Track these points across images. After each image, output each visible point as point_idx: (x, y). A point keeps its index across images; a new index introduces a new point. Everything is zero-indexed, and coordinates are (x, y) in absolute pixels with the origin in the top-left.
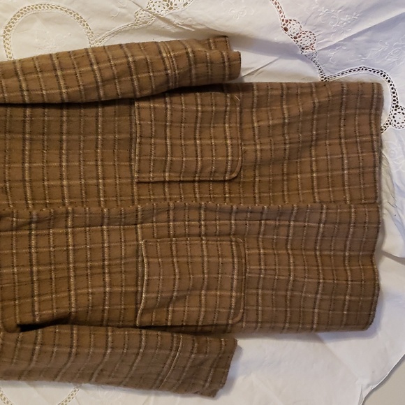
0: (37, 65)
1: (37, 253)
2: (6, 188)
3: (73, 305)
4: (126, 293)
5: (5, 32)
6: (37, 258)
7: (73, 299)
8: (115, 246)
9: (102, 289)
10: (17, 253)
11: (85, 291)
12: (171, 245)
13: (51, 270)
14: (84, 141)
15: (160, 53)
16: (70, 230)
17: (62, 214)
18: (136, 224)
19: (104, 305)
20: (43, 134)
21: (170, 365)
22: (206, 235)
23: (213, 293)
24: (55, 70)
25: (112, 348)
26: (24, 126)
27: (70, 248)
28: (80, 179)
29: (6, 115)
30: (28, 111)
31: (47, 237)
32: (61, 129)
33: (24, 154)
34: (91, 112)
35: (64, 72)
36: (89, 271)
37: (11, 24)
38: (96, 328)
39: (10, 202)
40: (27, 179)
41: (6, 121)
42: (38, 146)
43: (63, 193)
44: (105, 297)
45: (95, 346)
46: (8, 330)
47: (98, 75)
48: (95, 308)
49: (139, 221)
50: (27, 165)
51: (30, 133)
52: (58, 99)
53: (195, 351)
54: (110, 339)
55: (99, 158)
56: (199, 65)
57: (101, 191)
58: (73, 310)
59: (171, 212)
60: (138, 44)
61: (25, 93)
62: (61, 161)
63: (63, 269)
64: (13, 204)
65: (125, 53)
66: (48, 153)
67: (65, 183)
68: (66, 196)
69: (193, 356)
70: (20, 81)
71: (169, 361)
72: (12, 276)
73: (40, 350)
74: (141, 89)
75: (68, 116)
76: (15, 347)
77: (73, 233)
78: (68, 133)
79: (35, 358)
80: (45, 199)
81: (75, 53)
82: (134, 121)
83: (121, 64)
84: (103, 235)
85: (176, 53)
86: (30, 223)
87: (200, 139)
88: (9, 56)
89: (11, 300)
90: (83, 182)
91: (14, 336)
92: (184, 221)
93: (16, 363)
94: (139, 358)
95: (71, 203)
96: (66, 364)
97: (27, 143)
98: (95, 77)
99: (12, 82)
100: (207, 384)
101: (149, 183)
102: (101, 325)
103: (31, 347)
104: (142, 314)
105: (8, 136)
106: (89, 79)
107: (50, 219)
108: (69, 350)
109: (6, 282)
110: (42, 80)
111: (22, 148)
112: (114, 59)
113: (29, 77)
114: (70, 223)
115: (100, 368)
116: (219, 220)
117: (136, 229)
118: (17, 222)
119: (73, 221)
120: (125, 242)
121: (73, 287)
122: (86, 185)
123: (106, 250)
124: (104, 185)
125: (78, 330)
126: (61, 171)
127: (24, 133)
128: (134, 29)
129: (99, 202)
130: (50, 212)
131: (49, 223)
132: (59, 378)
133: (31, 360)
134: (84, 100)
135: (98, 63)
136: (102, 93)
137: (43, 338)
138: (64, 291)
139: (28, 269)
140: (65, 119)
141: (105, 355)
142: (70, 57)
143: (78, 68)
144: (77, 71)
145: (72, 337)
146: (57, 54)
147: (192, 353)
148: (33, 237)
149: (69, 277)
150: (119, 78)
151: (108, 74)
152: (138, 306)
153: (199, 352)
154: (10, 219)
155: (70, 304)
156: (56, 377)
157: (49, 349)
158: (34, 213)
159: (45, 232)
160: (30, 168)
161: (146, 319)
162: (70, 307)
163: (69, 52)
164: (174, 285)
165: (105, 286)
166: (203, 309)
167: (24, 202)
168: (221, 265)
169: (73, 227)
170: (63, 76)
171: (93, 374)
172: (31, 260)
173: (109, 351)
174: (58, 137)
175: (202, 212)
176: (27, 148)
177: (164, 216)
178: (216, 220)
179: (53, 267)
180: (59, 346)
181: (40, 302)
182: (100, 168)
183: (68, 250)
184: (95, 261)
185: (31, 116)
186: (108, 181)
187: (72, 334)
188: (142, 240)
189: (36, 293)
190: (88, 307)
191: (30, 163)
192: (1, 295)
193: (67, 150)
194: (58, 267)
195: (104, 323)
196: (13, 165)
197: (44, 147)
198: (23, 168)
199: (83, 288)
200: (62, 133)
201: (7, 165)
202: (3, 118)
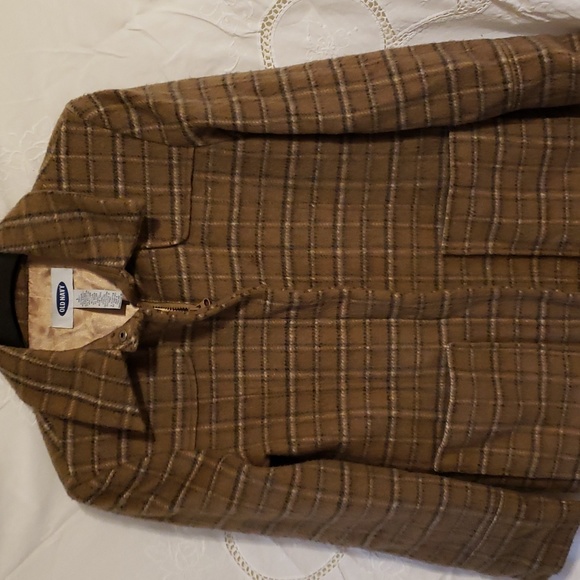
0: (311, 76)
1: (296, 352)
2: (257, 256)
3: (345, 433)
4: (420, 420)
5: (263, 26)
6: (296, 359)
7: (344, 423)
8: (407, 350)
9: (385, 413)
10: (268, 351)
11: (361, 412)
12: (491, 352)
13: (314, 379)
14: (369, 191)
15: (497, 56)
16: (342, 322)
17: (333, 298)
18: (439, 319)
19: (388, 436)
20: (313, 180)
21: (483, 534)
22: (546, 341)
23: (553, 430)
24: (338, 84)
25: (400, 501)
26: (287, 168)
27: (343, 348)
28: (361, 247)
29: (263, 151)
30: (294, 146)
31: (309, 331)
32: (339, 173)
33: (284, 208)
34: (383, 147)
35: (350, 87)
36: (367, 383)
37: (273, 13)
38: (377, 469)
39: (262, 278)
40: (287, 244)
41: (262, 160)
42: (304, 196)
43: (335, 268)
44: (389, 424)
45: (375, 496)
46: (254, 463)
47: (400, 92)
48: (375, 439)
49: (445, 313)
50: (287, 224)
51: (295, 178)
52: (338, 129)
53: (522, 515)
54: (396, 487)
55: (390, 217)
56: (557, 76)
57: (390, 267)
58: (344, 439)
59: (494, 303)
60: (462, 43)
61: (293, 119)
62: (335, 221)
63: (331, 378)
64: (266, 280)
65: (442, 57)
66: (317, 208)
67: (339, 252)
68: (340, 271)
69: (518, 523)
70: (285, 100)
71: (481, 528)
72: (260, 383)
73: (298, 495)
74: (463, 112)
75: (350, 154)
76: (264, 487)
77: (347, 327)
78: (348, 179)
79: (289, 506)
80: (310, 275)
81: (365, 58)
82: (445, 162)
83: (436, 74)
84: (389, 332)
85: (523, 57)
86: (289, 309)
87: (547, 191)
88: (268, 61)
89: (258, 418)
90: (365, 251)
91: (263, 471)
92: (513, 317)
93: (262, 511)
94: (438, 519)
95: (346, 283)
96: (332, 518)
97: (290, 192)
98: (396, 94)
99: (275, 102)
100: (535, 566)
101: (461, 256)
102: (382, 465)
103: (284, 489)
104: (443, 454)
105: (263, 181)
106: (386, 98)
107: (317, 305)
108: (337, 498)
109: (252, 391)
110: (317, 99)
111: (281, 199)
112: (424, 67)
113: (298, 94)
114: (343, 312)
115: (378, 528)
116: (570, 318)
117: (439, 325)
118: (271, 306)
119: (348, 308)
120: (422, 344)
121: (343, 406)
122: (369, 256)
123: (393, 354)
124: (395, 258)
125: (351, 470)
126: (335, 235)
127: (286, 178)
128: (454, 20)
129: (387, 282)
130: (318, 295)
131: (315, 310)
132: (318, 536)
133: (284, 508)
134: (376, 130)
135: (400, 73)
136: (403, 119)
137: (302, 478)
138: (332, 411)
139: (283, 375)
140: (344, 157)
141: (388, 510)
142: (359, 63)
143: (371, 80)
144: (370, 85)
145: (342, 480)
146: (340, 60)
147: (517, 518)
148: (291, 329)
149: (339, 391)
150: (430, 95)
151: (414, 89)
152: (438, 441)
153: (527, 518)
154: (262, 302)
155: (340, 430)
156: (314, 535)
157: (310, 494)
158: (296, 294)
159: (309, 322)
160: (292, 228)
161: (449, 462)
162: (340, 435)
163: (357, 57)
164: (494, 414)
165: (389, 408)
166: (537, 454)
167: (281, 278)
168: (568, 388)
169: (347, 318)
170: (349, 93)
171: (367, 535)
172: (287, 363)
173: (395, 505)
174: (333, 184)
175: (543, 305)
176: (288, 200)
177: (482, 309)
178: (563, 318)
179: (317, 375)
180: (324, 491)
181: (297, 424)
182: (390, 232)
183: (339, 351)
184: (376, 369)
185: (298, 153)
186: (402, 252)
187: (343, 475)
188: (447, 343)
189: (292, 409)
190: (366, 436)
191: (292, 221)
192: (244, 410)
193: (345, 203)
194: (324, 374)
195: (387, 462)
196: (268, 224)
197: (312, 198)
198: (282, 228)
199: (358, 409)
200: (339, 179)
201: (260, 224)
202: (259, 155)
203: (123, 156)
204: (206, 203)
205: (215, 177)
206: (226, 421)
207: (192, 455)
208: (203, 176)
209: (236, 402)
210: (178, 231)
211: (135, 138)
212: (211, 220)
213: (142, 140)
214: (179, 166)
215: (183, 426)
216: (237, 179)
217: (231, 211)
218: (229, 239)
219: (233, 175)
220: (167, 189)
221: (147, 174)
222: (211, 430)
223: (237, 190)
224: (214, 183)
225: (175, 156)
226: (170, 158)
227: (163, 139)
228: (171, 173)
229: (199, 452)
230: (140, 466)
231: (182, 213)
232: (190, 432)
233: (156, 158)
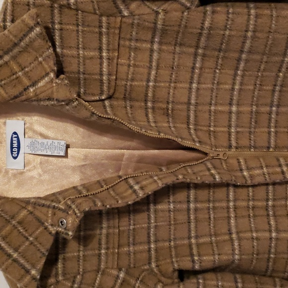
1: (195, 187)
2: (168, 109)
3: (237, 252)
6: (195, 193)
7: (236, 244)
10: (174, 187)
11: (249, 235)
13: (208, 208)
14: (266, 62)
19: (270, 253)
20: (220, 50)
26: (199, 40)
28: (252, 105)
29: (180, 25)
30: (207, 23)
32: (243, 47)
33: (193, 72)
36: (251, 211)
39: (171, 125)
40: (193, 102)
41: (178, 32)
42: (210, 63)
43: (230, 121)
44: (271, 243)
48: (260, 256)
50: (194, 85)
51: (205, 48)
55: (279, 83)
57: (273, 121)
58: (237, 257)
62: (234, 84)
63: (222, 208)
64: (174, 127)
66: (221, 73)
67: (234, 109)
68: (233, 124)
72: (167, 214)
78: (250, 52)
80: (210, 126)
89: (166, 241)
90: (254, 108)
97: (199, 59)
105: (178, 49)
111: (191, 65)
121: (234, 230)
122: (257, 112)
123: (270, 188)
124: (277, 114)
126: (232, 95)
127: (197, 47)
129: (269, 132)
138: (225, 234)
139: (185, 206)
140: (249, 34)
149: (229, 218)
155: (233, 250)
160: (198, 89)
162: (233, 254)
165: (270, 231)
167: (186, 126)
174: (236, 55)
176: (197, 65)
179: (211, 205)
182: (277, 94)
183: (228, 185)
184: (257, 200)
185: (210, 29)
186: (283, 109)
189: (193, 233)
190: (253, 254)
191: (199, 83)
192: (155, 235)
193: (244, 70)
194: (217, 204)
195: (269, 273)
196: (179, 85)
197: (217, 65)
198: (190, 88)
199: (245, 232)
200: (242, 52)
201: (172, 85)
202: (176, 28)
203: (60, 23)
204: (129, 66)
205: (138, 45)
206: (141, 243)
207: (115, 272)
208: (127, 43)
209: (149, 228)
210: (105, 88)
211: (71, 8)
212: (132, 80)
213: (77, 10)
214: (108, 34)
215: (107, 248)
216: (156, 47)
217: (149, 74)
218: (146, 95)
219: (152, 42)
220: (97, 53)
221: (81, 40)
222: (129, 251)
223: (155, 56)
224: (136, 49)
225: (104, 25)
226: (101, 27)
227: (95, 9)
228: (100, 40)
229: (120, 270)
230: (74, 282)
231: (110, 74)
232: (113, 253)
233: (88, 26)
